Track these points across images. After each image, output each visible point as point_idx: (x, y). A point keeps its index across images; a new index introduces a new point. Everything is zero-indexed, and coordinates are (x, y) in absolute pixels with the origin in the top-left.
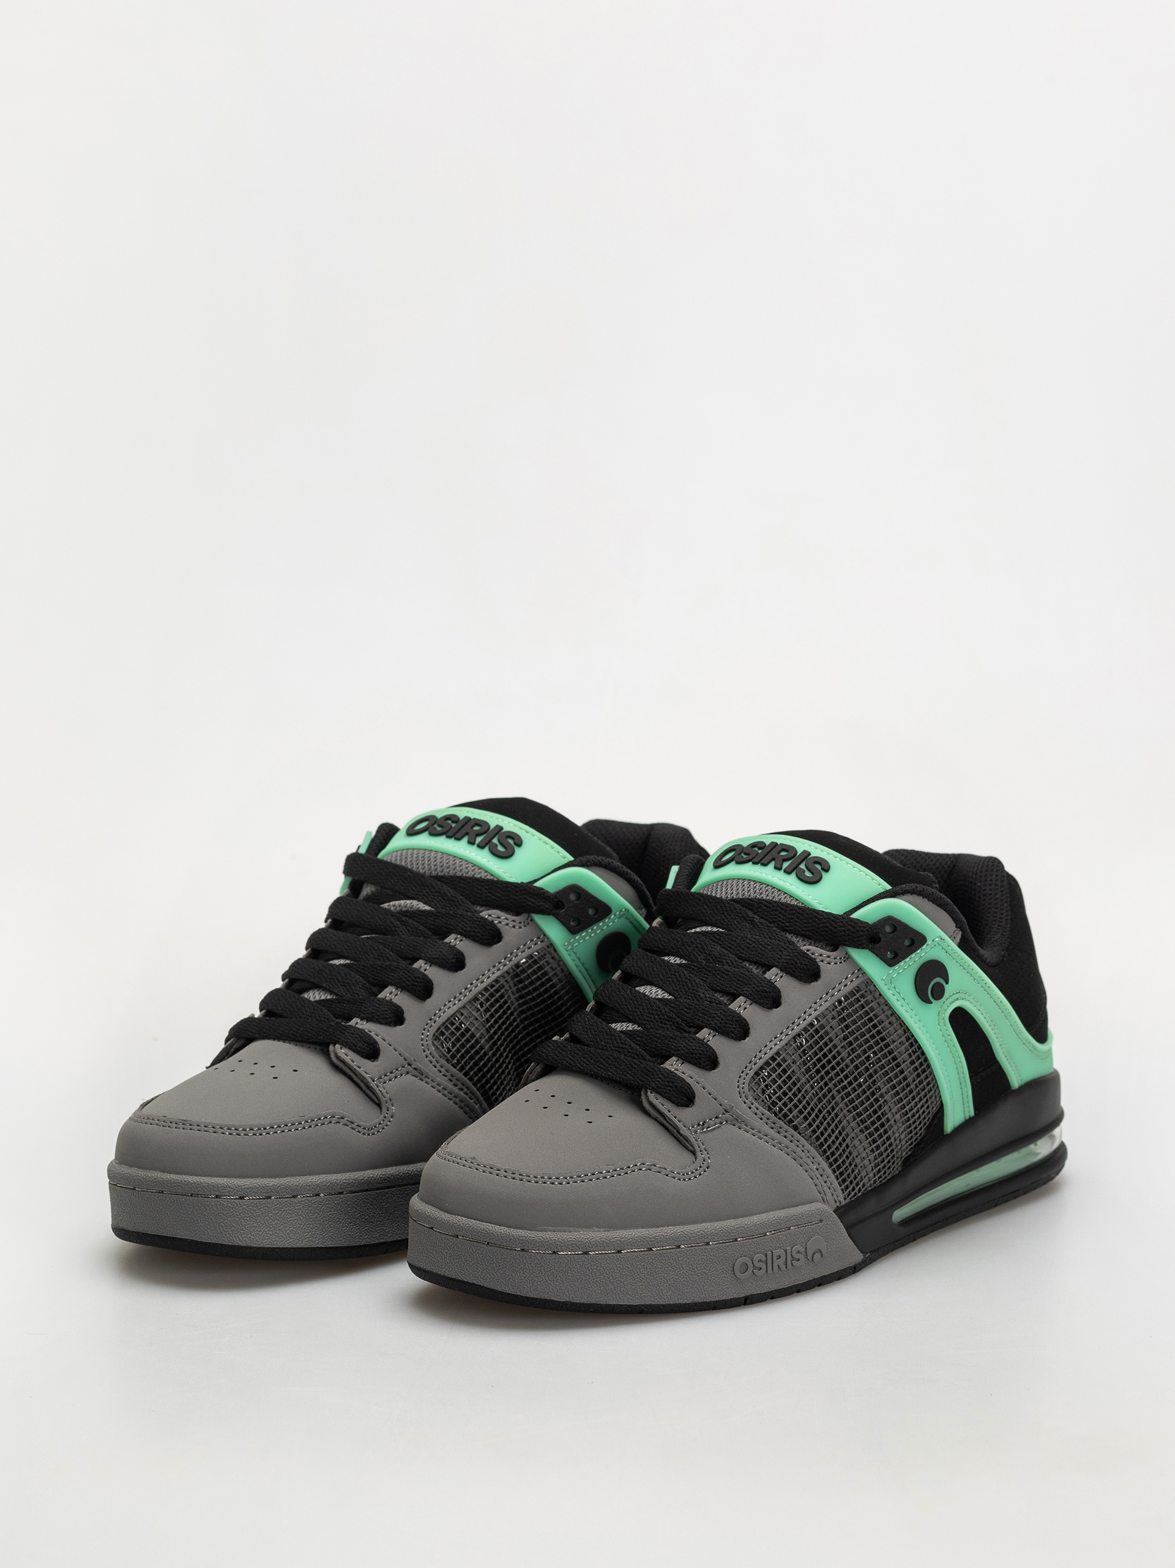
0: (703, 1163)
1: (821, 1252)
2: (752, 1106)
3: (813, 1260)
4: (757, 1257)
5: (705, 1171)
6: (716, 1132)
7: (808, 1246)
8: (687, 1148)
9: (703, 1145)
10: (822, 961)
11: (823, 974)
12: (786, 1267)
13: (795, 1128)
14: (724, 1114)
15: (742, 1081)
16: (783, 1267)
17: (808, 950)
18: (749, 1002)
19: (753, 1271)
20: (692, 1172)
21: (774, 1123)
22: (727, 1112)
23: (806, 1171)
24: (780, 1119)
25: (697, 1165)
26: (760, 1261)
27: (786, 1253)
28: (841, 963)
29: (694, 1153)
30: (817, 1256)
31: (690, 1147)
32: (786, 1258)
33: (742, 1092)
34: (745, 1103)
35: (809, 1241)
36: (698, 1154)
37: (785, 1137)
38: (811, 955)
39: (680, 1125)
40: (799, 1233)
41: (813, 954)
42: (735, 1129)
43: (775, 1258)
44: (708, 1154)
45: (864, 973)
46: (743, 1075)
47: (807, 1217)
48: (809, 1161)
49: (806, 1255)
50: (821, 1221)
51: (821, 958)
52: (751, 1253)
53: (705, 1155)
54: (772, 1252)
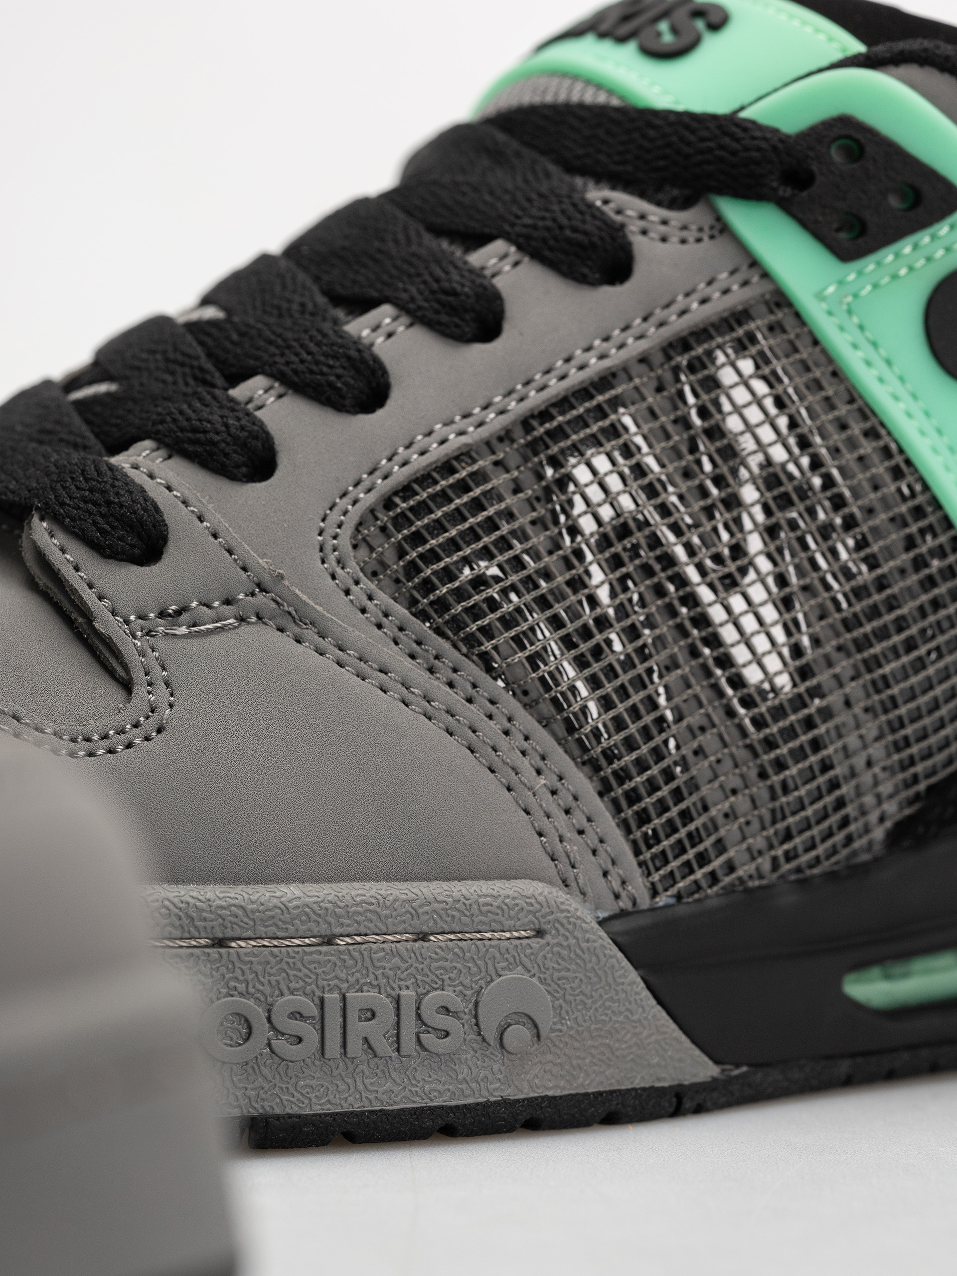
0: (147, 718)
1: (536, 1026)
2: (354, 588)
3: (502, 1046)
4: (286, 1002)
5: (147, 739)
6: (216, 639)
7: (483, 999)
8: (111, 673)
9: (164, 668)
10: (644, 232)
11: (640, 269)
12: (398, 1050)
13: (486, 661)
14: (253, 594)
15: (335, 516)
16: (384, 1047)
17: (606, 202)
18: (405, 320)
19: (269, 1045)
20: (105, 737)
21: (419, 643)
22: (263, 590)
23: (509, 789)
24: (439, 632)
25: (125, 720)
26: (297, 1015)
27: (398, 1009)
28: (699, 240)
29: (127, 686)
30: (517, 1035)
31: (120, 671)
32: (398, 1023)
33: (328, 548)
34: (333, 577)
35: (488, 983)
36: (140, 690)
37: (451, 685)
38: (612, 215)
39: (99, 608)
40: (450, 957)
41: (619, 212)
42: (285, 642)
43: (353, 1016)
44: (172, 695)
45: (765, 275)
46: (343, 503)
47: (484, 914)
48: (525, 765)
49: (477, 1024)
50: (540, 933)
51: (642, 224)
52: (267, 990)
53: (161, 695)
54: (344, 998)
